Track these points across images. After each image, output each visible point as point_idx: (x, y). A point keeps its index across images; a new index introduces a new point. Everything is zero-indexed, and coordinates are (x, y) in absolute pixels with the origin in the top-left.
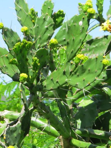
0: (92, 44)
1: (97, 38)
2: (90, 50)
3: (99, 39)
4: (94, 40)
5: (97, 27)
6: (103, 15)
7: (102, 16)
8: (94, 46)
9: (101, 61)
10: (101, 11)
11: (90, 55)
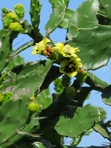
0: (21, 73)
1: (28, 64)
2: (17, 82)
3: (32, 66)
4: (23, 67)
5: (29, 46)
6: (39, 28)
7: (39, 30)
8: (24, 76)
9: (27, 106)
10: (37, 22)
11: (17, 89)
